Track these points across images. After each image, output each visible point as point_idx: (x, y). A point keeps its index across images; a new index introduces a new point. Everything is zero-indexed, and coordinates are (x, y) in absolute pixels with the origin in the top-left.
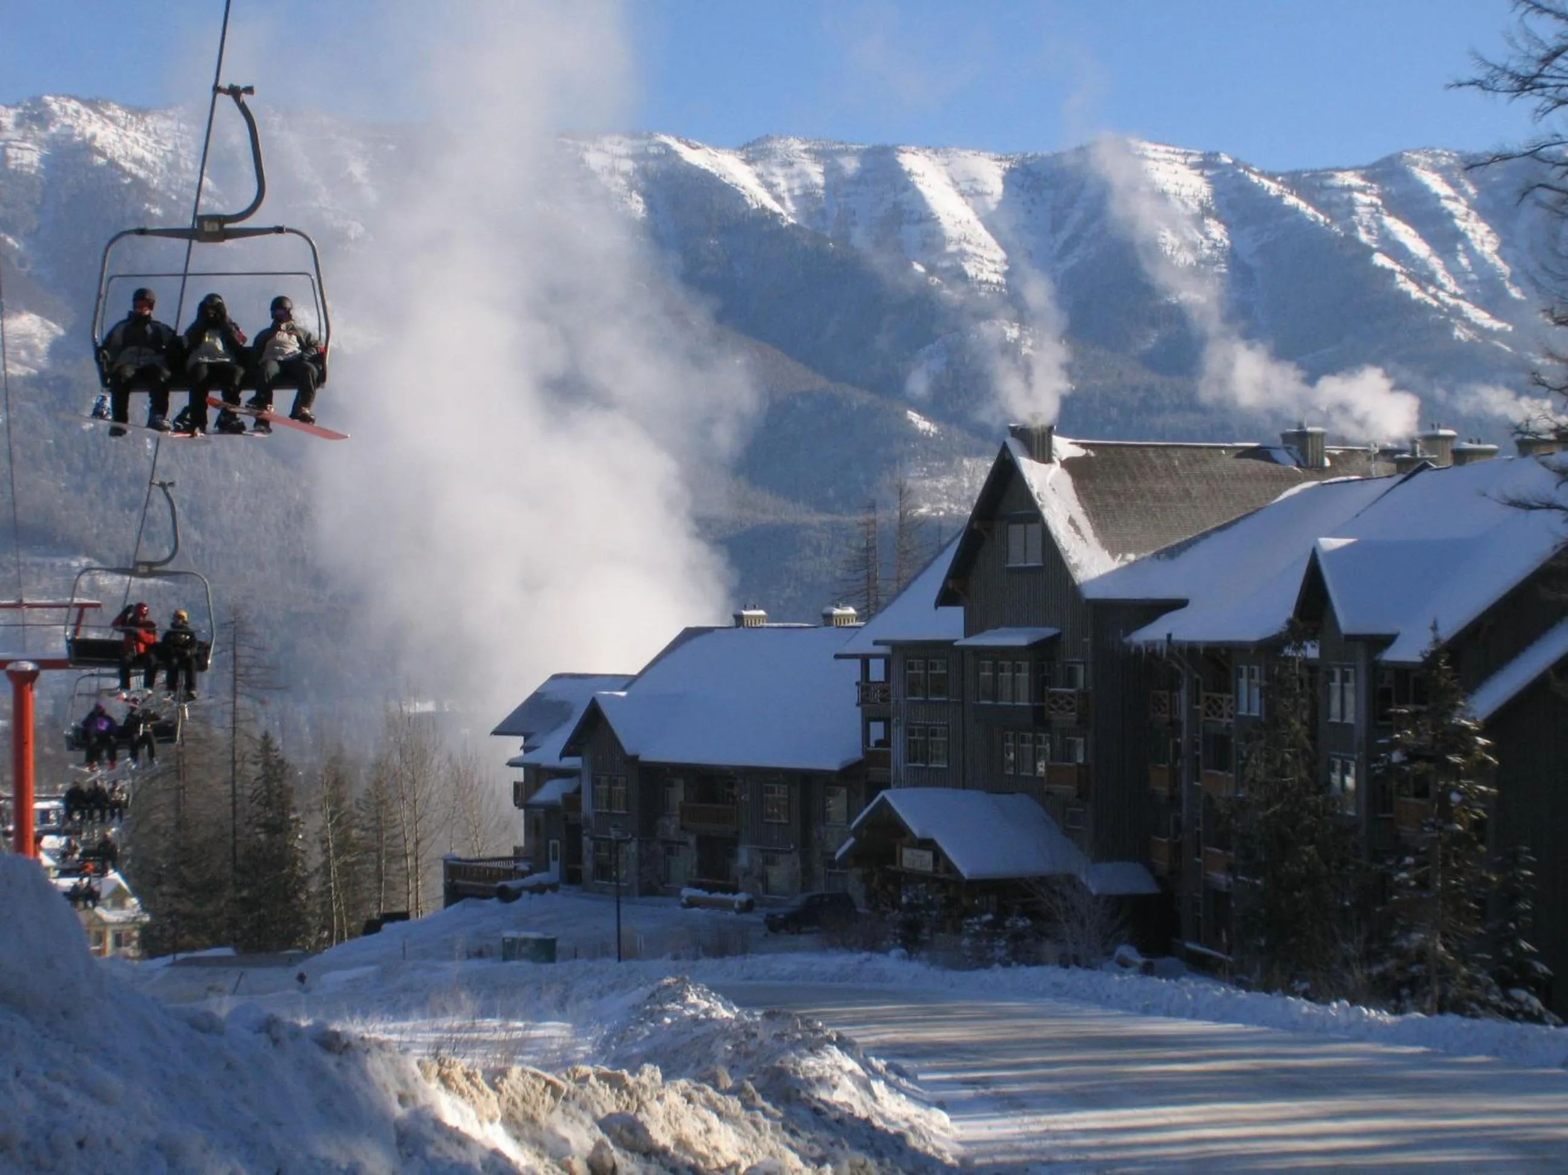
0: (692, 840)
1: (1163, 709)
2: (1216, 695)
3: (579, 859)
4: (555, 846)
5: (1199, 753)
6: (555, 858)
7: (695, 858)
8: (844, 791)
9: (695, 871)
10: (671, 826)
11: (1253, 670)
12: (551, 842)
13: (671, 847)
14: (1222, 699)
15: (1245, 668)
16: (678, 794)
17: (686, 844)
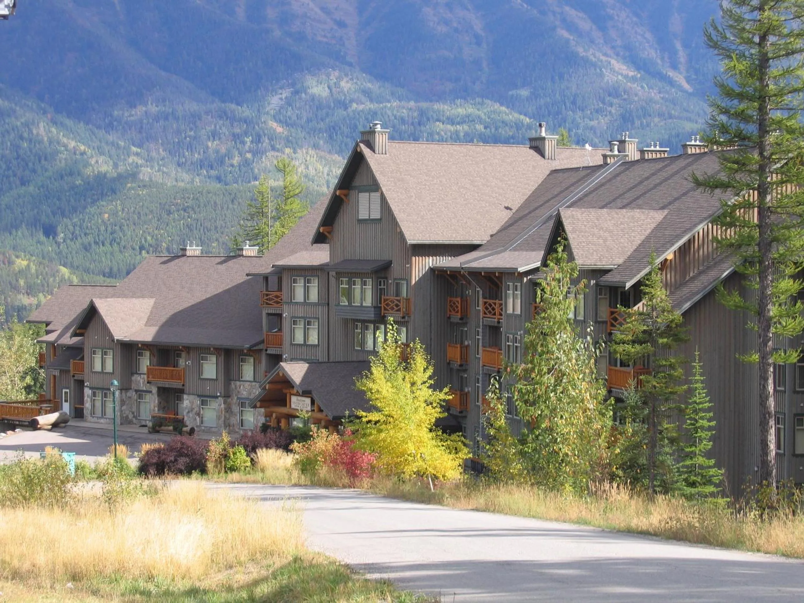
0: (154, 390)
1: (456, 310)
2: (491, 301)
3: (82, 402)
4: (66, 393)
5: (480, 337)
6: (66, 401)
7: (157, 402)
8: (252, 360)
9: (156, 409)
10: (140, 381)
11: (516, 286)
12: (64, 391)
13: (140, 393)
14: (495, 304)
15: (511, 284)
16: (145, 362)
17: (151, 392)
